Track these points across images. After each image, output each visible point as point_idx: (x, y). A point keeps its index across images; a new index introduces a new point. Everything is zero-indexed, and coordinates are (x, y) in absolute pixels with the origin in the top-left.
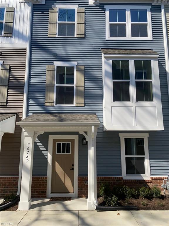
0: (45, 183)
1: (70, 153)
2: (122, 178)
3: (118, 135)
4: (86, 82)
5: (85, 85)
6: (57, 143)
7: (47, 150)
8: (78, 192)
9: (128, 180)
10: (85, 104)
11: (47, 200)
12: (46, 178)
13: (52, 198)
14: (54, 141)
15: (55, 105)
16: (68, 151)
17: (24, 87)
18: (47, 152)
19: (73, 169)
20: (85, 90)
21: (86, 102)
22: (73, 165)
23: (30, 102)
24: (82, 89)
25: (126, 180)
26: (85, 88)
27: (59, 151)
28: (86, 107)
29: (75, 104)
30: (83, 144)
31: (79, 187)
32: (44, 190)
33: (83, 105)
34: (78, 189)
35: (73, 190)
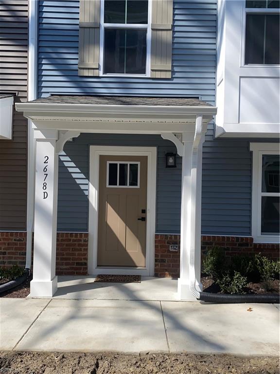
0: (85, 245)
1: (138, 187)
2: (252, 239)
3: (248, 147)
4: (176, 17)
5: (173, 27)
6: (108, 163)
7: (88, 178)
8: (156, 265)
9: (264, 245)
10: (173, 72)
12: (87, 235)
13: (100, 276)
14: (103, 159)
15: (102, 74)
16: (134, 182)
18: (86, 181)
19: (144, 219)
21: (176, 69)
22: (144, 211)
24: (167, 36)
25: (260, 245)
26: (174, 32)
27: (113, 182)
28: (175, 81)
30: (168, 166)
31: (156, 256)
32: (83, 261)
33: (169, 75)
34: (156, 261)
35: (144, 260)
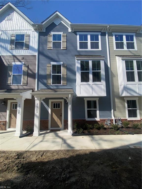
0: (48, 123)
1: (60, 108)
2: (85, 120)
3: (84, 99)
4: (67, 72)
5: (67, 74)
6: (53, 103)
7: (48, 107)
8: (64, 127)
9: (88, 121)
10: (67, 84)
11: (49, 131)
12: (48, 120)
13: (51, 130)
14: (52, 102)
15: (52, 84)
16: (59, 107)
17: (35, 75)
18: (48, 108)
19: (61, 116)
20: (67, 77)
21: (67, 83)
22: (61, 114)
23: (39, 83)
24: (65, 76)
25: (87, 121)
26: (67, 75)
27: (54, 107)
28: (67, 85)
29: (62, 84)
30: (66, 104)
31: (64, 124)
32: (47, 126)
33: (66, 84)
34: (64, 126)
35: (61, 126)
